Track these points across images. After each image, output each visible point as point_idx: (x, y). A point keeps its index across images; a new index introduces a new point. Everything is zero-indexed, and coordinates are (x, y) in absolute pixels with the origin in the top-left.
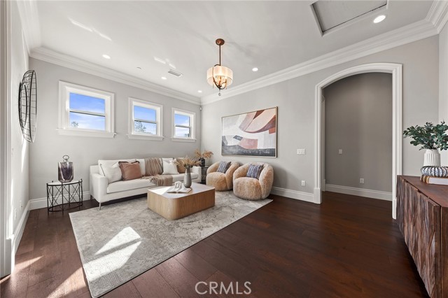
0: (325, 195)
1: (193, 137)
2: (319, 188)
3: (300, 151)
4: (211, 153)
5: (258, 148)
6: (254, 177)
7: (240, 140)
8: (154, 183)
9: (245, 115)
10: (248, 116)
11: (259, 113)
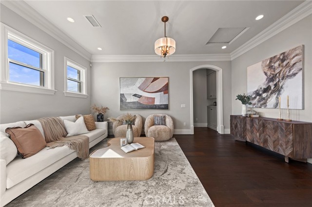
0: (195, 129)
1: (84, 92)
2: (193, 126)
3: (183, 106)
4: (107, 108)
5: (155, 104)
6: (162, 125)
7: (139, 98)
8: (74, 149)
9: (144, 79)
10: (146, 80)
11: (155, 79)
